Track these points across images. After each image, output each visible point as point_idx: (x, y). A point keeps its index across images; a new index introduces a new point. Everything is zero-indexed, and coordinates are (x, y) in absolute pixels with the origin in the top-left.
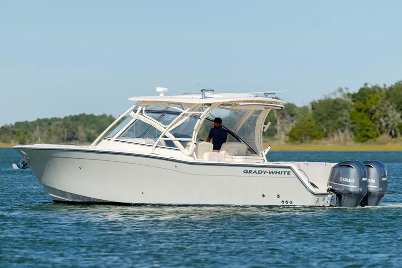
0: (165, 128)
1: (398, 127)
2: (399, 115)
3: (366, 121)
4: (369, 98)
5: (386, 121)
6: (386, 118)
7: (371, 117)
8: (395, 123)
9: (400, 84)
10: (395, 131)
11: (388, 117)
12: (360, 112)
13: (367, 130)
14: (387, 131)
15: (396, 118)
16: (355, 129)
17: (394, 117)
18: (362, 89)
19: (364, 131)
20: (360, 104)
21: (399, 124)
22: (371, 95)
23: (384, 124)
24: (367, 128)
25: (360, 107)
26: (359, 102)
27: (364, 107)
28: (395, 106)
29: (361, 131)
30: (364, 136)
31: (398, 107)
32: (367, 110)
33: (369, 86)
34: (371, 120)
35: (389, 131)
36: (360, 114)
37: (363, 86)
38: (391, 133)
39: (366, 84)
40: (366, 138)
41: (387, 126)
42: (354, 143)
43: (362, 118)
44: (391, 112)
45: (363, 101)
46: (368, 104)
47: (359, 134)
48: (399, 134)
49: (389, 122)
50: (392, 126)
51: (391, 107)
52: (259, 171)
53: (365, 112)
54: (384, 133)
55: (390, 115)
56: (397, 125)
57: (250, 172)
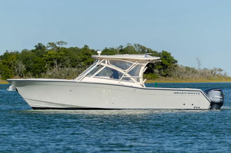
0: (125, 72)
1: (23, 72)
2: (24, 66)
3: (7, 69)
4: (9, 58)
5: (18, 69)
6: (18, 68)
7: (10, 67)
8: (22, 70)
9: (25, 51)
10: (22, 74)
11: (19, 67)
12: (5, 64)
13: (8, 74)
14: (18, 74)
15: (22, 68)
16: (2, 73)
17: (21, 67)
18: (5, 53)
19: (6, 74)
20: (5, 61)
21: (24, 70)
22: (10, 57)
23: (17, 71)
24: (8, 73)
25: (4, 62)
26: (4, 59)
27: (7, 62)
28: (22, 62)
29: (5, 74)
30: (6, 77)
31: (23, 62)
32: (8, 64)
33: (9, 52)
34: (10, 68)
35: (19, 74)
36: (4, 66)
37: (5, 52)
38: (20, 75)
39: (7, 51)
40: (8, 78)
41: (18, 71)
42: (1, 80)
43: (6, 68)
44: (20, 64)
45: (6, 59)
46: (8, 61)
47: (4, 76)
48: (24, 76)
49: (19, 70)
50: (20, 72)
51: (20, 62)
52: (182, 93)
53: (7, 65)
54: (16, 75)
55: (19, 66)
56: (23, 71)
57: (178, 93)
